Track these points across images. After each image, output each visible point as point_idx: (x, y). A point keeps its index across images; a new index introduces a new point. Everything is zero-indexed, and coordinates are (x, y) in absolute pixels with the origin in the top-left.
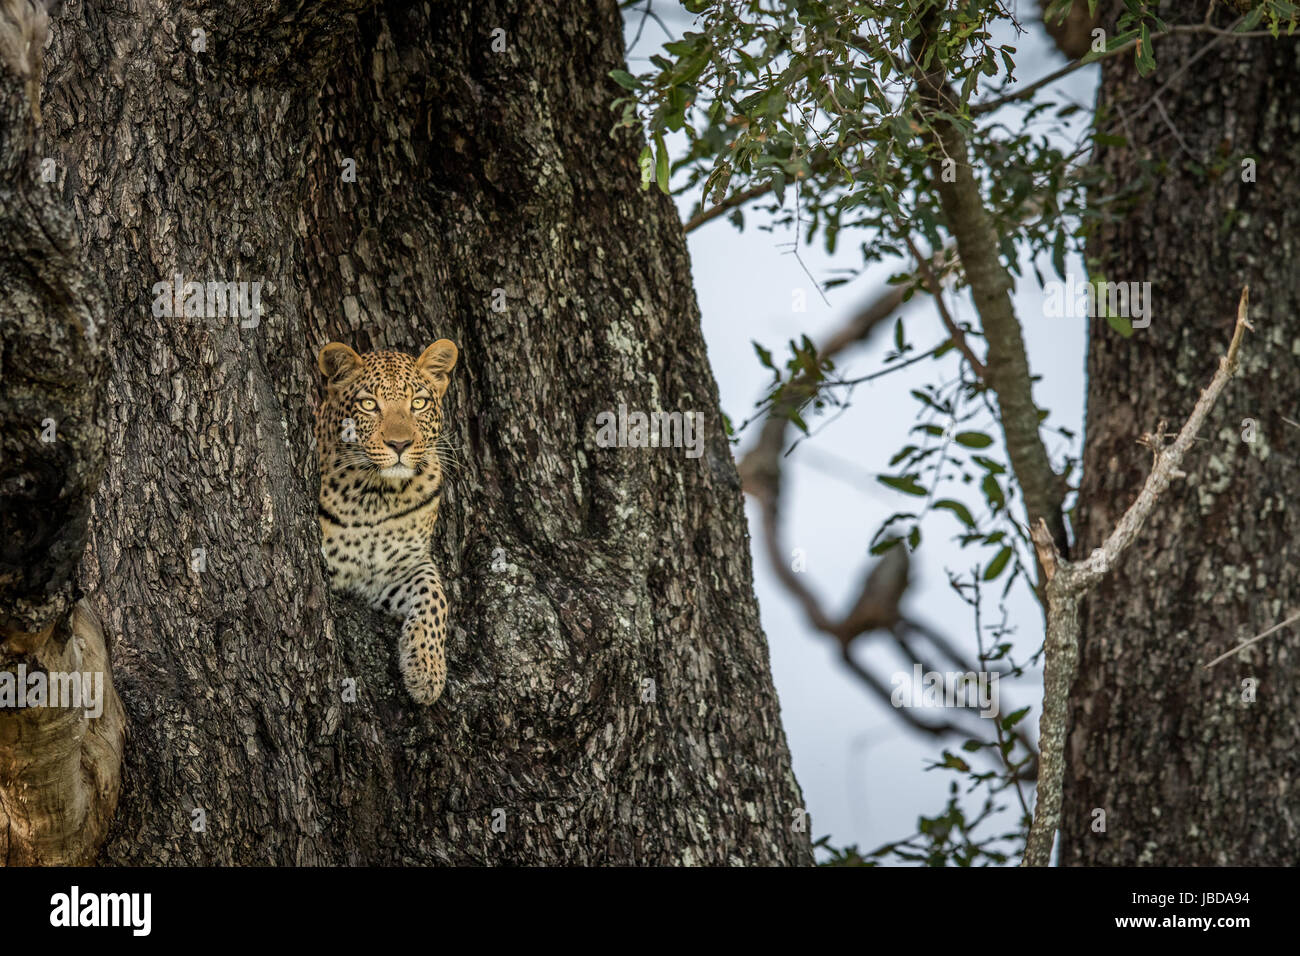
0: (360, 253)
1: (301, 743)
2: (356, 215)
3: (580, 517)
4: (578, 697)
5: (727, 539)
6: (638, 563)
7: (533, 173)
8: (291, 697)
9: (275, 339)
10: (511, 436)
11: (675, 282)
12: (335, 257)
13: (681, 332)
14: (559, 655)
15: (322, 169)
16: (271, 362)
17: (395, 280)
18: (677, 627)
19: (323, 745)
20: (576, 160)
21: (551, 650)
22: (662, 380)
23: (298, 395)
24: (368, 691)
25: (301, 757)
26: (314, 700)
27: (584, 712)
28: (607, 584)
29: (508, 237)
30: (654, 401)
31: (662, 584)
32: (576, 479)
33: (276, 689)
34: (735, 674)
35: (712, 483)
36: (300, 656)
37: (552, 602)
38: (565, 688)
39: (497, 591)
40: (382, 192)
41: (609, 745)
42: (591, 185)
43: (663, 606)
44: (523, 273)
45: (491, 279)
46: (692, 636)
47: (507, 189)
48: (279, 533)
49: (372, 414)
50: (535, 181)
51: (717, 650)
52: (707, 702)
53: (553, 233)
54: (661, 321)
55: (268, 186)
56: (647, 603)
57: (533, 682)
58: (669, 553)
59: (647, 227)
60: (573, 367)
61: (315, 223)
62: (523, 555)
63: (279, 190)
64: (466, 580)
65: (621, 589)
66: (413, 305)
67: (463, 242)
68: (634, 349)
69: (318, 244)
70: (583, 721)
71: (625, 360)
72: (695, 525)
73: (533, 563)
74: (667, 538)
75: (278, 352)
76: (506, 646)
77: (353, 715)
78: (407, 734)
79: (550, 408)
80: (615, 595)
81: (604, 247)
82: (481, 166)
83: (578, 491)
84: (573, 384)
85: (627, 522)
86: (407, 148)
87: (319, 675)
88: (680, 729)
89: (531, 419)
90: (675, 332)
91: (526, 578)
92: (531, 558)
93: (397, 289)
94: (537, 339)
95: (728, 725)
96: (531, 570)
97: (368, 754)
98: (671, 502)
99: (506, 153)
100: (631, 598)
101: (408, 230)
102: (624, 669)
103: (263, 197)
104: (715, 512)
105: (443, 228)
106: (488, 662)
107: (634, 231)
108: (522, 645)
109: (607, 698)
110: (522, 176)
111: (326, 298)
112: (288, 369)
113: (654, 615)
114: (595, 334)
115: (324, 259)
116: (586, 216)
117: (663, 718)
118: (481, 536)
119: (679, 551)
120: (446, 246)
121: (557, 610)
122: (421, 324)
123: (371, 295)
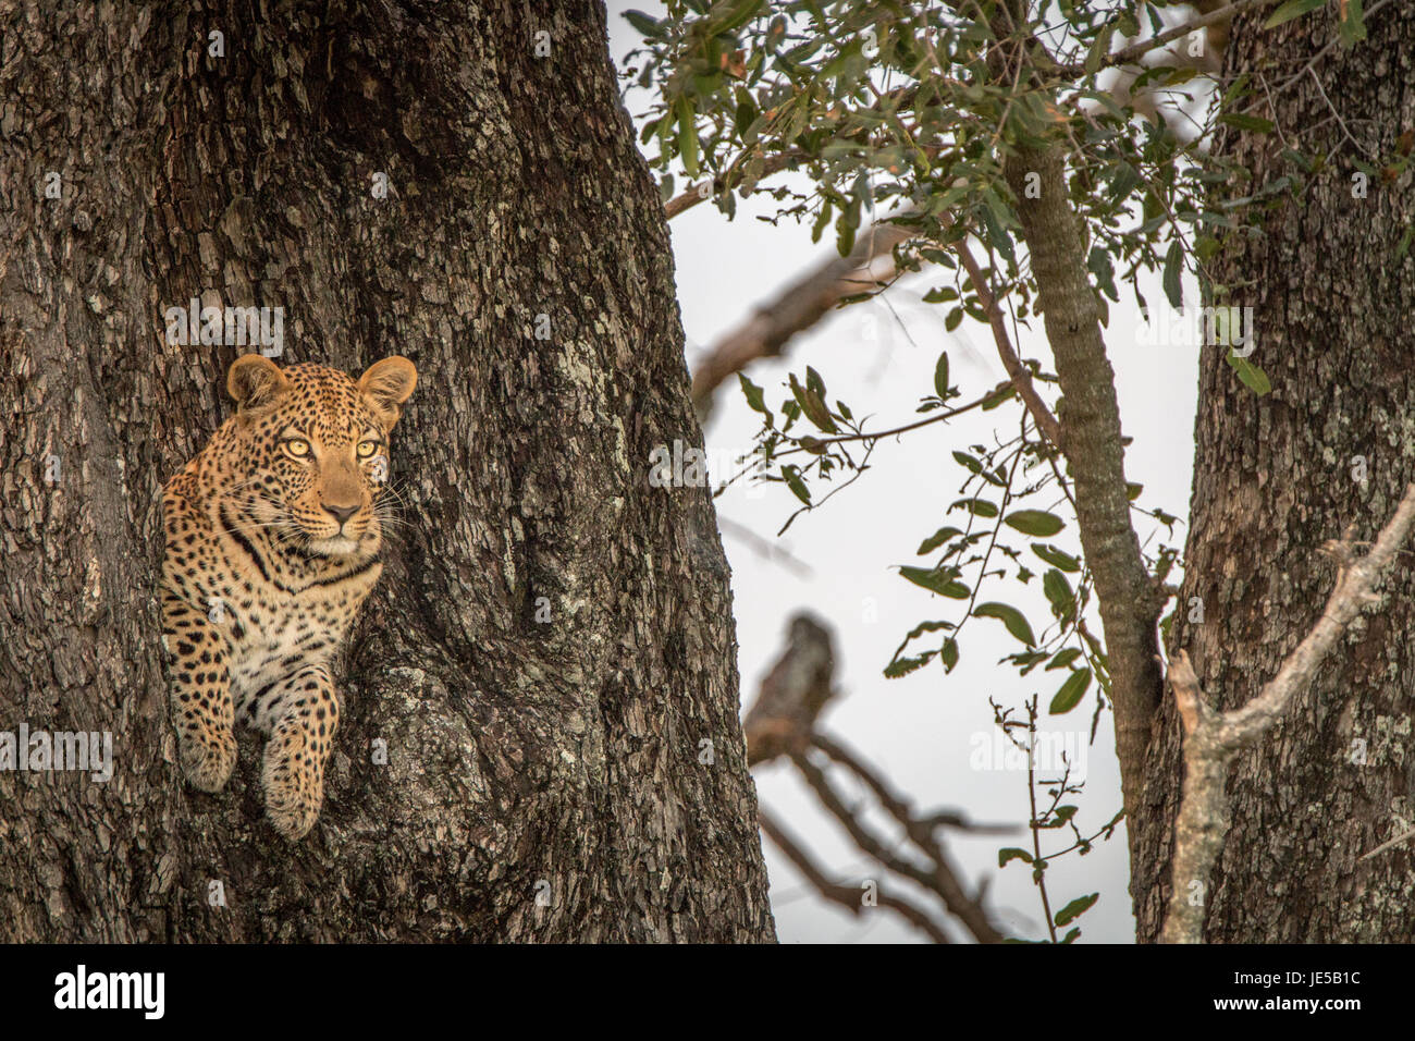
0: (227, 231)
1: (122, 903)
2: (224, 179)
3: (512, 609)
4: (500, 856)
5: (708, 648)
6: (589, 676)
7: (469, 132)
8: (113, 838)
9: (114, 346)
10: (422, 493)
11: (652, 291)
12: (193, 235)
13: (657, 360)
14: (477, 797)
15: (180, 112)
16: (106, 377)
17: (274, 271)
18: (636, 766)
19: (152, 907)
20: (528, 117)
21: (466, 790)
22: (630, 424)
23: (142, 424)
24: (215, 834)
25: (121, 922)
26: (142, 845)
27: (507, 878)
28: (545, 703)
29: (431, 218)
30: (619, 454)
31: (618, 705)
32: (508, 556)
33: (92, 827)
34: (711, 835)
35: (691, 570)
36: (127, 783)
37: (469, 724)
38: (483, 844)
39: (395, 706)
40: (261, 148)
41: (539, 924)
42: (545, 152)
43: (619, 736)
44: (448, 268)
45: (405, 274)
46: (657, 779)
47: (432, 152)
48: (106, 613)
49: (303, 461)
50: (471, 143)
51: (688, 800)
52: (671, 870)
53: (492, 216)
54: (631, 344)
55: (115, 134)
56: (598, 732)
57: (440, 833)
58: (630, 663)
59: (619, 213)
60: (510, 401)
61: (168, 187)
62: (432, 657)
63: (129, 142)
64: (354, 687)
65: (565, 711)
66: (297, 306)
67: (368, 224)
68: (595, 380)
69: (171, 216)
70: (505, 889)
71: (582, 395)
72: (666, 626)
73: (445, 670)
74: (628, 643)
75: (117, 363)
76: (405, 782)
77: (194, 867)
78: (265, 898)
79: (477, 456)
80: (556, 719)
81: (559, 239)
82: (397, 119)
83: (510, 573)
84: (509, 425)
85: (576, 618)
86: (299, 90)
87: (152, 809)
88: (634, 907)
89: (451, 470)
90: (650, 359)
91: (435, 689)
92: (444, 663)
93: (276, 283)
94: (464, 362)
95: (699, 904)
96: (443, 677)
97: (213, 922)
98: (635, 594)
99: (433, 102)
100: (577, 723)
101: (295, 203)
102: (564, 821)
103: (108, 149)
104: (694, 609)
105: (343, 202)
106: (379, 803)
107: (600, 218)
108: (427, 781)
109: (540, 860)
110: (453, 136)
111: (178, 291)
112: (128, 388)
113: (607, 748)
114: (541, 357)
115: (178, 237)
116: (537, 193)
117: (612, 890)
118: (376, 628)
119: (644, 661)
120: (346, 227)
121: (476, 736)
122: (306, 333)
123: (240, 289)
